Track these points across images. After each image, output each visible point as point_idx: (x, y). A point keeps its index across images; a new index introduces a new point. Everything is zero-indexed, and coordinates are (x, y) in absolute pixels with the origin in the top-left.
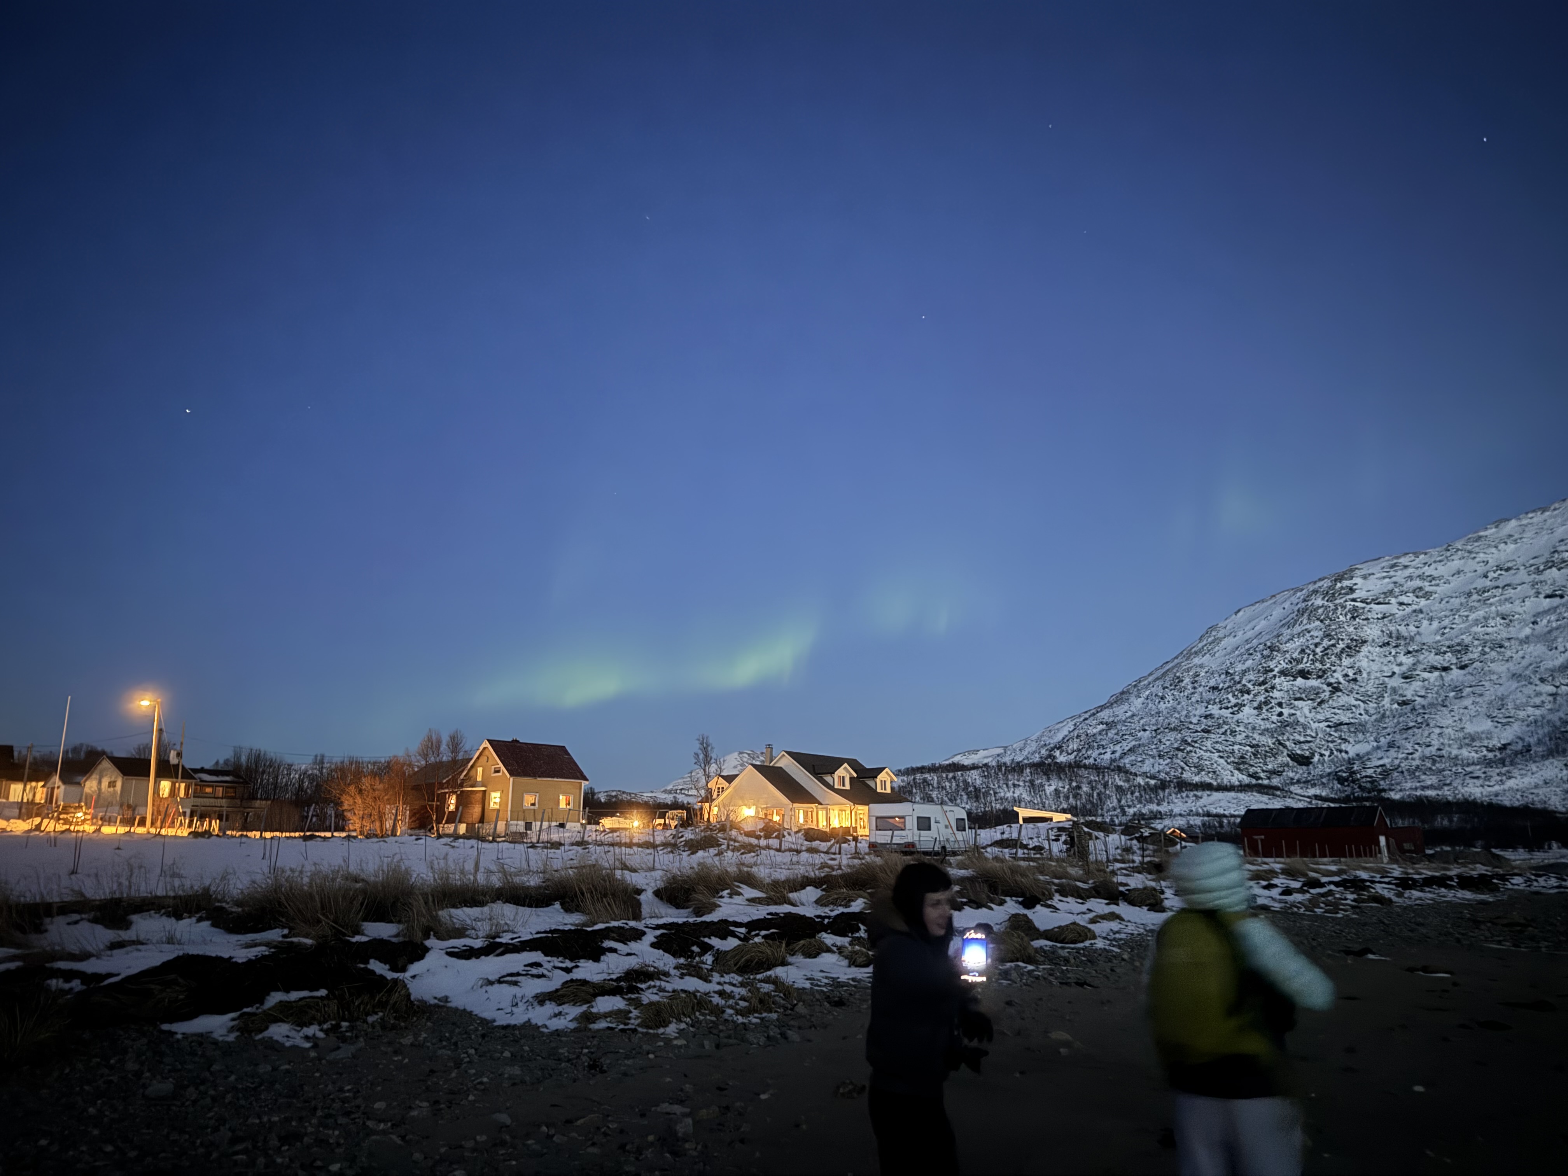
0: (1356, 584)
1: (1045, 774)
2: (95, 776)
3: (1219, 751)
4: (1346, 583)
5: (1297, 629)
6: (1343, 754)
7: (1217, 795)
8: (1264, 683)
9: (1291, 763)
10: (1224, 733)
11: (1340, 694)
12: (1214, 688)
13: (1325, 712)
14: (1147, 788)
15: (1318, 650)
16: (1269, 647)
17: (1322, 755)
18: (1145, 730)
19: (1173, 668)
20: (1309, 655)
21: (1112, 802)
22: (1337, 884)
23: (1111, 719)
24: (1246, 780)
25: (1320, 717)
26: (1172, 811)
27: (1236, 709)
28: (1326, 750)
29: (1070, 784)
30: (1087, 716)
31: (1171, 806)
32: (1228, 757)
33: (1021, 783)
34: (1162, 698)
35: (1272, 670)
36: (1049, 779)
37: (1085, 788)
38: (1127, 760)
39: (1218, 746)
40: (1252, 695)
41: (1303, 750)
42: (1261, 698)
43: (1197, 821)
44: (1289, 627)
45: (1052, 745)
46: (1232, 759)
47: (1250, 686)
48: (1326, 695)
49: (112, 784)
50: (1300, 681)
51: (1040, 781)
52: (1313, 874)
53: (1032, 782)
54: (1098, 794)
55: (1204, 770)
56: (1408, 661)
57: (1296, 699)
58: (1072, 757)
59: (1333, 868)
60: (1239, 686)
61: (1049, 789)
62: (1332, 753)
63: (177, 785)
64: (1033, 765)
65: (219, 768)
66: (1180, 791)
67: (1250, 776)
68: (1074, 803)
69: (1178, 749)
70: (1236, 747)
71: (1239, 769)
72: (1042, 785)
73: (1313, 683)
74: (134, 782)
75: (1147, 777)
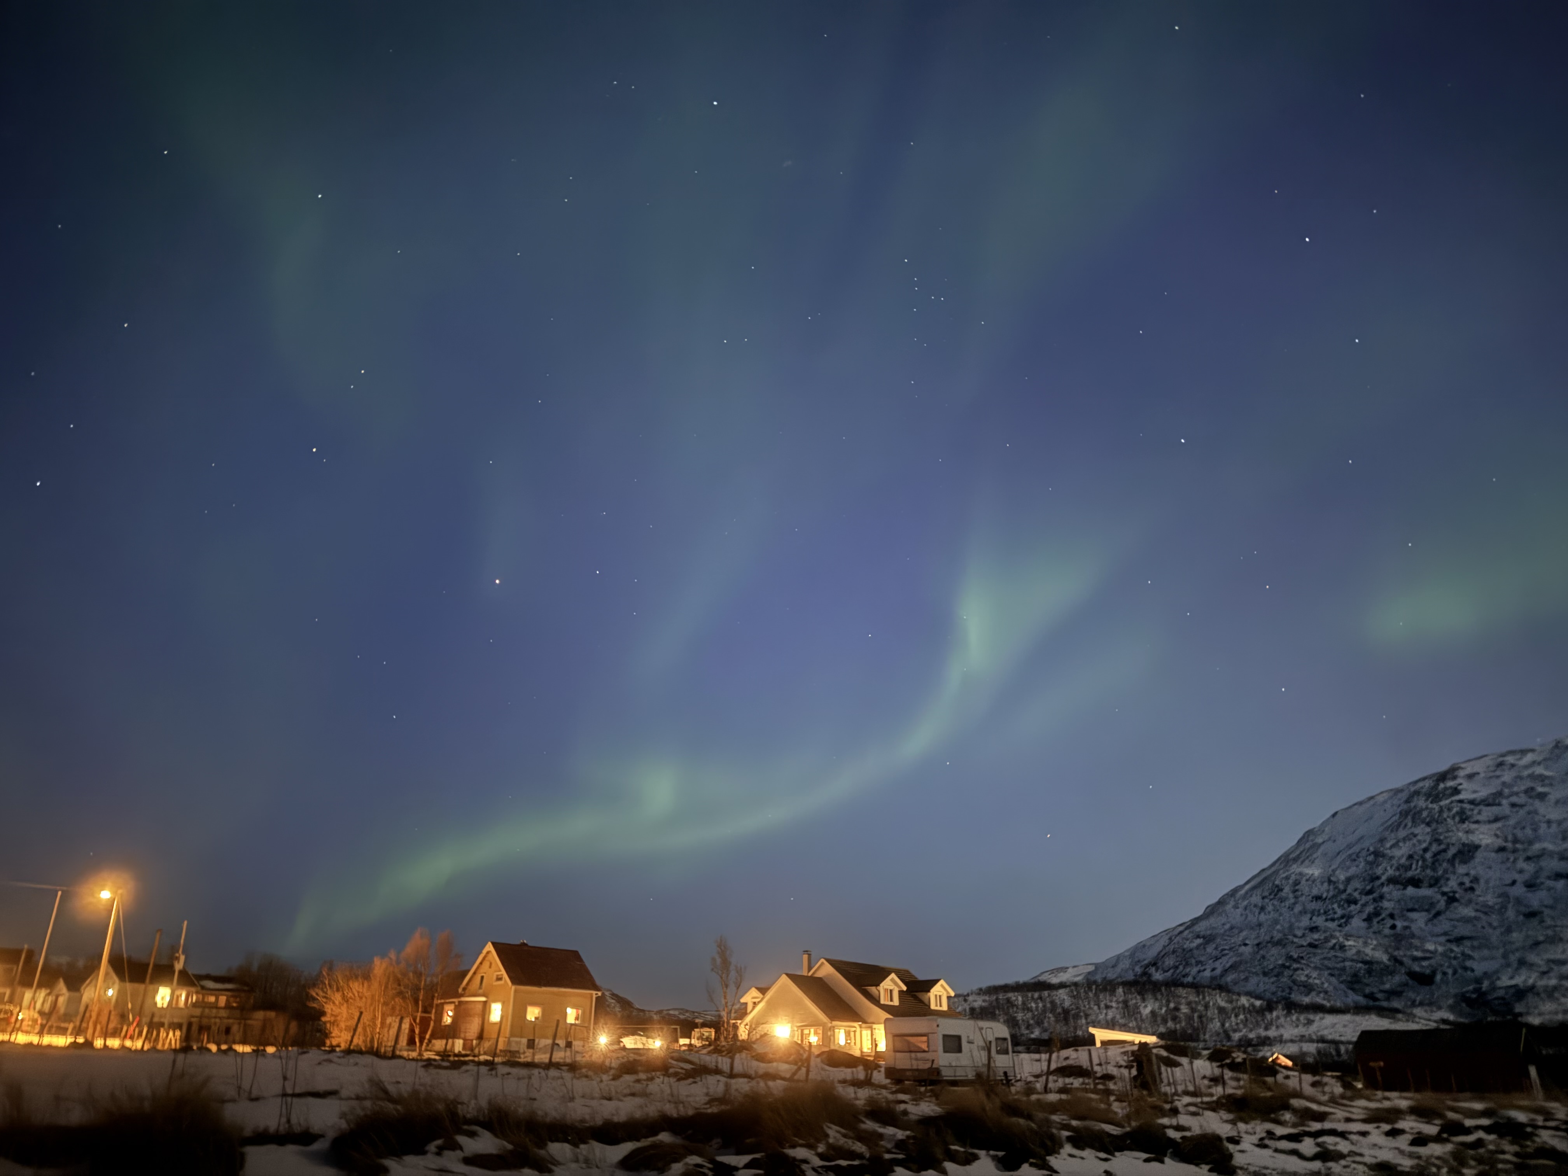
0: (1461, 784)
1: (1139, 993)
3: (1329, 968)
4: (1450, 784)
5: (1402, 833)
6: (1469, 973)
7: (1330, 1019)
8: (1370, 892)
9: (1410, 982)
10: (1333, 948)
11: (1456, 904)
12: (1318, 898)
13: (1444, 924)
14: (1253, 1010)
15: (1428, 855)
16: (1373, 853)
17: (1445, 974)
18: (1246, 945)
19: (1271, 875)
20: (1418, 861)
21: (1216, 1025)
22: (1487, 1130)
23: (1209, 932)
24: (1360, 999)
25: (1438, 930)
26: (1282, 1036)
27: (1343, 921)
28: (1449, 967)
29: (1167, 1006)
30: (1181, 928)
31: (1282, 1031)
32: (1340, 975)
33: (1114, 1004)
34: (1262, 909)
35: (1378, 878)
36: (1144, 1000)
37: (1184, 1009)
38: (1230, 978)
39: (1326, 962)
40: (1359, 906)
41: (1423, 967)
42: (1370, 909)
43: (1311, 1048)
44: (1392, 831)
45: (1146, 962)
46: (1344, 977)
47: (1356, 895)
48: (1442, 904)
50: (1410, 890)
51: (1134, 1001)
52: (1451, 1115)
53: (1125, 1003)
54: (1200, 1017)
55: (1314, 990)
56: (1530, 868)
57: (1410, 910)
58: (1169, 974)
59: (1478, 1106)
60: (1344, 896)
61: (1146, 1011)
62: (1455, 972)
64: (1125, 984)
66: (1289, 1013)
67: (1365, 996)
68: (1173, 1026)
69: (1283, 966)
70: (1348, 964)
71: (1353, 989)
72: (1137, 1007)
73: (1425, 892)
75: (1252, 997)
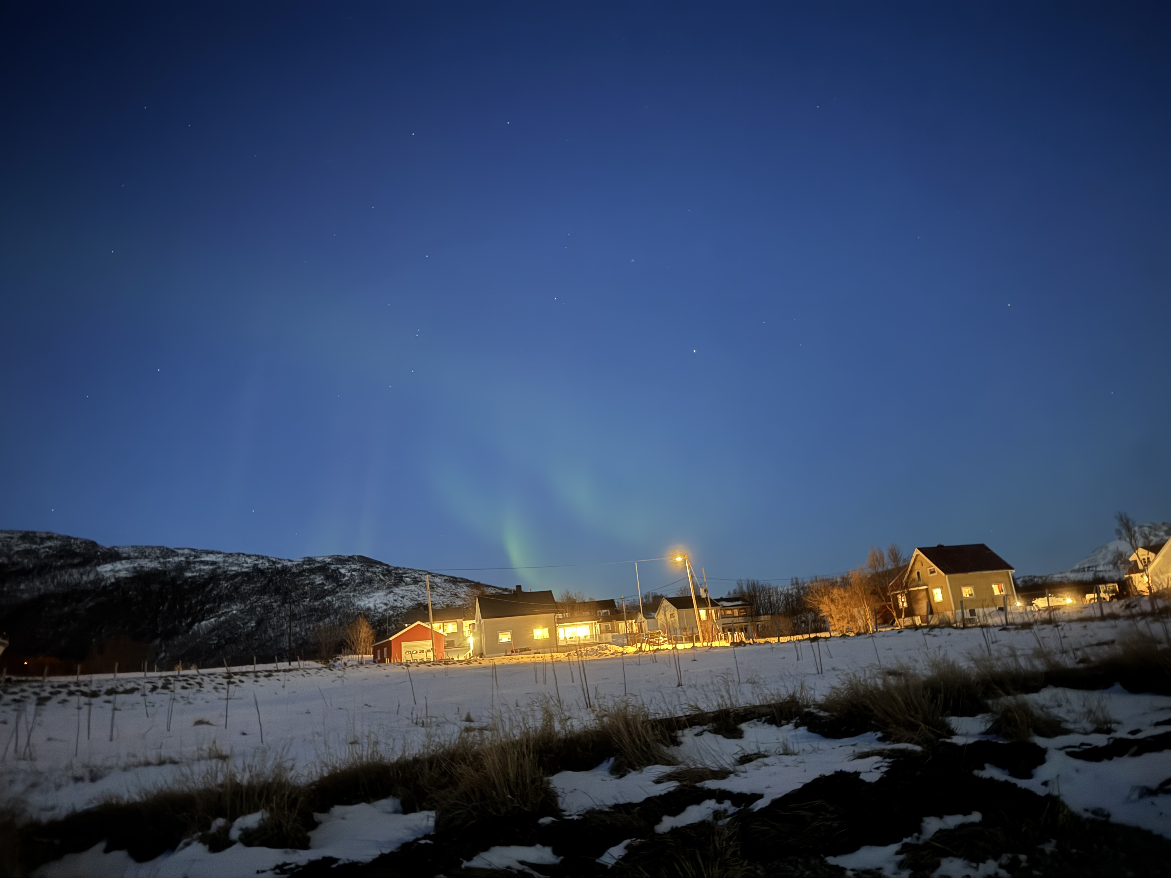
2: (662, 611)
49: (672, 616)
63: (710, 611)
65: (731, 596)
74: (684, 611)
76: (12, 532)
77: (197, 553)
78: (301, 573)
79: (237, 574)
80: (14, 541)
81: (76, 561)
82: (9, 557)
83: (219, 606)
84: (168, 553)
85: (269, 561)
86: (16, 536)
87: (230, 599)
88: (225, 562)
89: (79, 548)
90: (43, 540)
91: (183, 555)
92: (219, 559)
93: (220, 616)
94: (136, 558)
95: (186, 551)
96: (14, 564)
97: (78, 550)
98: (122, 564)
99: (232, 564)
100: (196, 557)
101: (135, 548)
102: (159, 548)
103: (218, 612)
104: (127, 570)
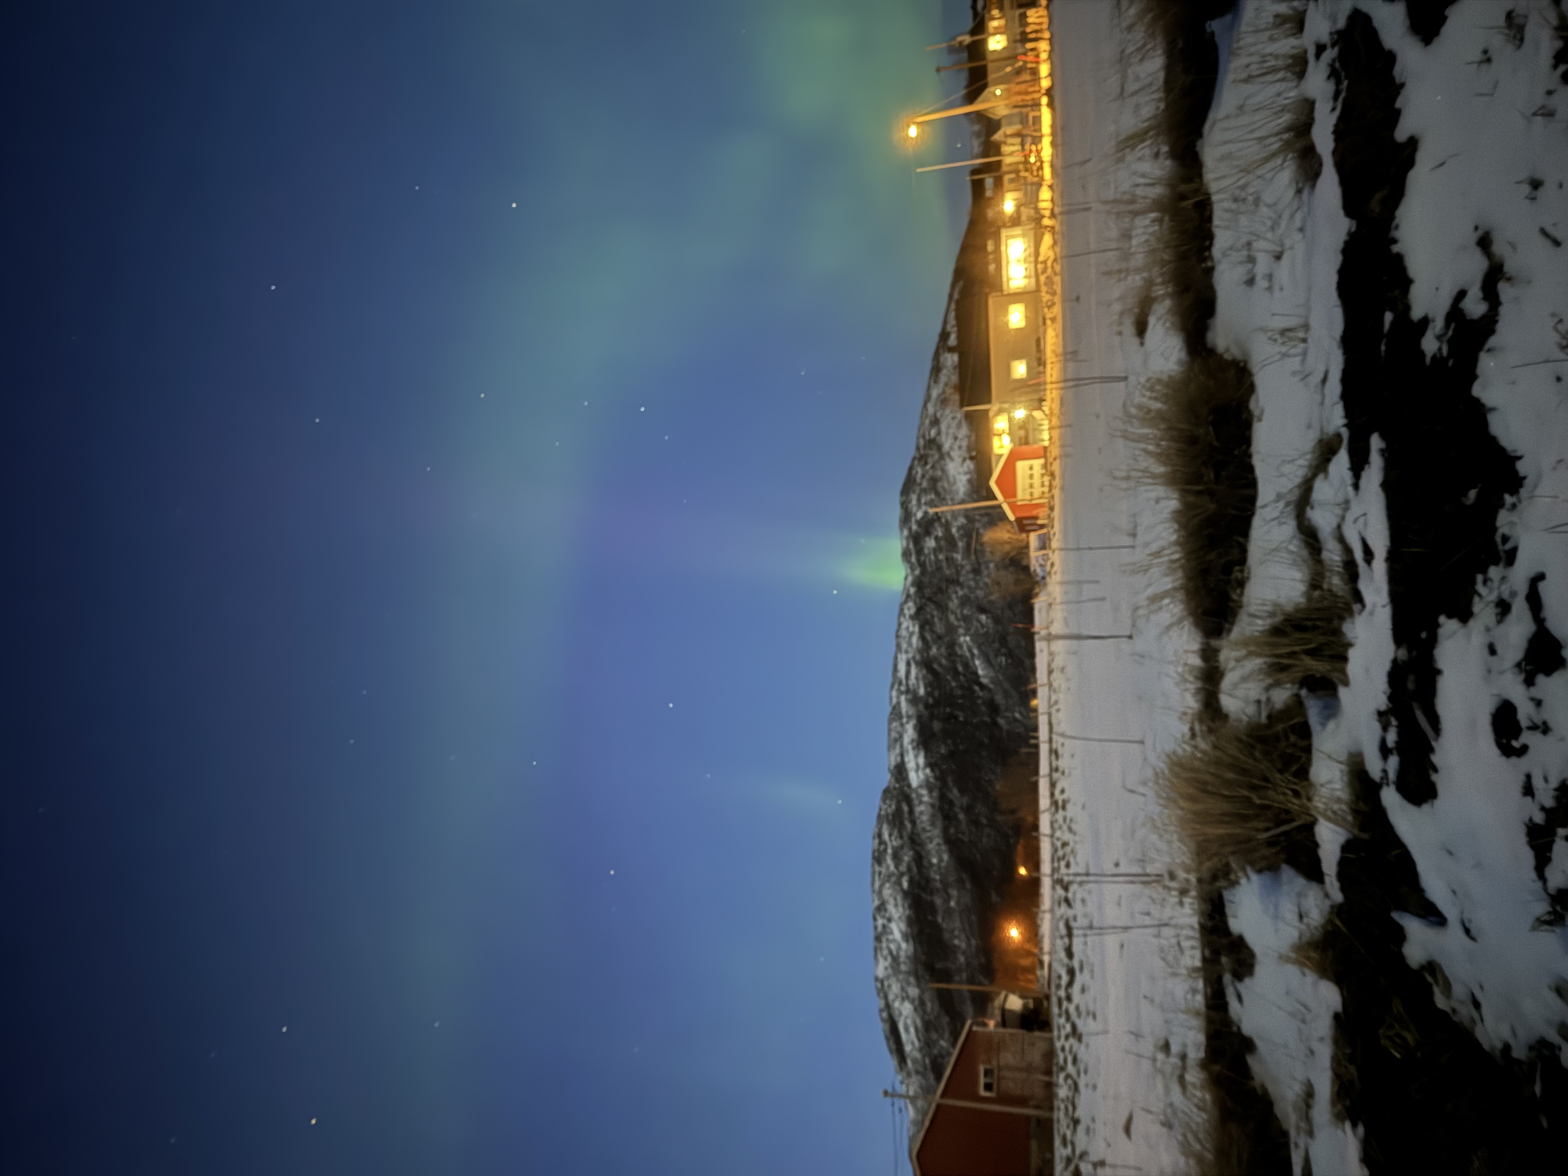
76: (874, 873)
77: (896, 681)
78: (922, 565)
79: (922, 637)
80: (883, 870)
81: (905, 808)
82: (902, 874)
83: (961, 656)
84: (896, 713)
85: (906, 602)
86: (877, 868)
87: (952, 645)
88: (907, 652)
89: (890, 806)
90: (882, 842)
91: (898, 697)
92: (903, 659)
93: (973, 655)
94: (902, 746)
95: (894, 693)
96: (909, 869)
97: (894, 807)
98: (909, 762)
99: (910, 644)
100: (900, 683)
101: (890, 748)
102: (890, 723)
103: (967, 658)
104: (916, 756)
